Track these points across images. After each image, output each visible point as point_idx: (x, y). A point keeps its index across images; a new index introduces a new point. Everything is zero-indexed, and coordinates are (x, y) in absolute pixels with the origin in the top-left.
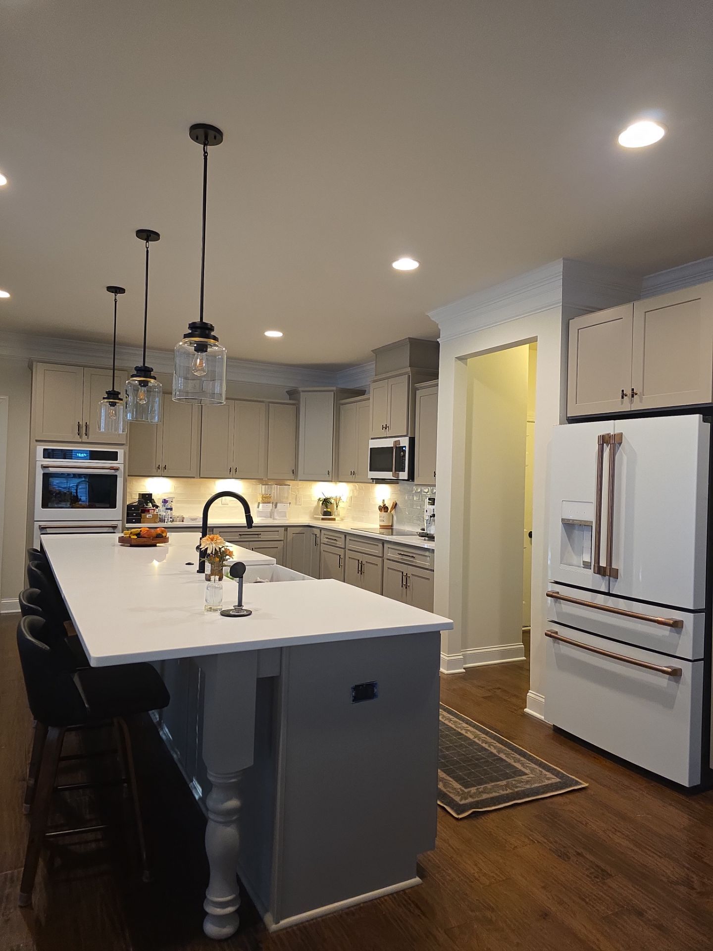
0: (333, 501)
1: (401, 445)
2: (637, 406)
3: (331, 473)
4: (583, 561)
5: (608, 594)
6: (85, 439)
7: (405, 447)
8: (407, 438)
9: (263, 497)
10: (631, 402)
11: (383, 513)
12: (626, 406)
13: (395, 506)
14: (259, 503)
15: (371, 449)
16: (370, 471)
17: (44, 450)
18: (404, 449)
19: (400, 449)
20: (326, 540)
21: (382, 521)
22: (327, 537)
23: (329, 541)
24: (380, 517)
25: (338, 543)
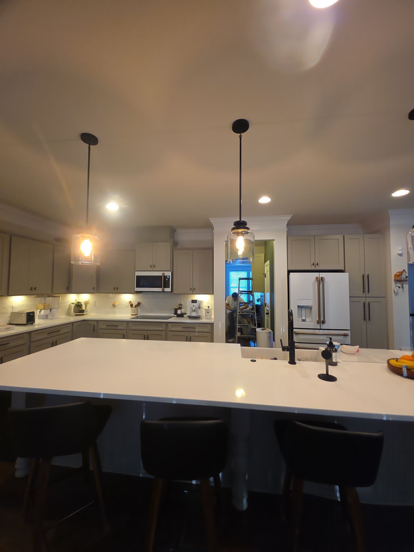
0: (83, 304)
1: (166, 275)
2: (317, 268)
3: (95, 289)
4: (302, 320)
5: (320, 329)
7: (169, 276)
8: (171, 272)
9: (44, 306)
10: (315, 267)
11: (134, 309)
12: (313, 268)
13: (139, 304)
14: (41, 310)
15: (137, 276)
16: (136, 287)
18: (168, 277)
19: (165, 277)
20: (105, 327)
21: (133, 312)
22: (107, 325)
23: (109, 327)
24: (133, 310)
25: (119, 327)
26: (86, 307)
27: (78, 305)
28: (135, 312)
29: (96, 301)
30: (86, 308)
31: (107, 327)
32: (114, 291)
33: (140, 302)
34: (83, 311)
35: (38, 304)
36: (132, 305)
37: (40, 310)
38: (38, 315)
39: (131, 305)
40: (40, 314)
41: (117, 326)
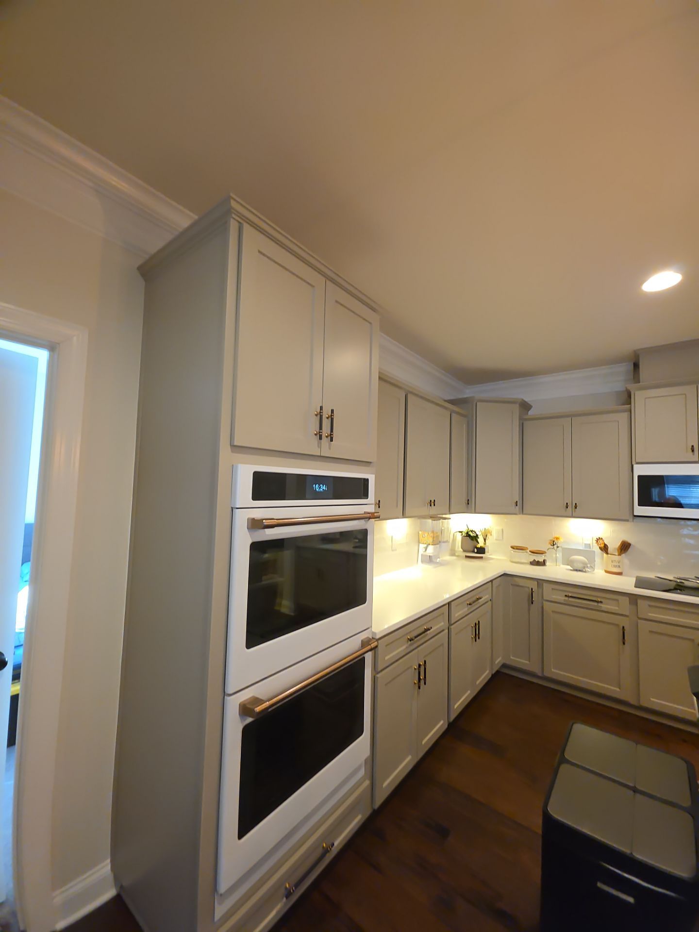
0: (479, 534)
3: (518, 505)
6: (326, 449)
11: (617, 558)
13: (625, 547)
14: (429, 544)
15: (640, 477)
16: (639, 505)
17: (256, 474)
20: (561, 598)
21: (615, 566)
22: (567, 594)
23: (571, 599)
24: (612, 562)
25: (604, 606)
26: (485, 540)
27: (471, 537)
28: (619, 567)
29: (502, 530)
30: (485, 543)
31: (567, 598)
32: (566, 510)
33: (631, 543)
34: (482, 551)
35: (420, 532)
36: (605, 549)
37: (425, 545)
38: (422, 555)
39: (600, 548)
40: (425, 553)
41: (601, 602)
